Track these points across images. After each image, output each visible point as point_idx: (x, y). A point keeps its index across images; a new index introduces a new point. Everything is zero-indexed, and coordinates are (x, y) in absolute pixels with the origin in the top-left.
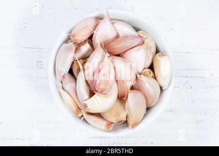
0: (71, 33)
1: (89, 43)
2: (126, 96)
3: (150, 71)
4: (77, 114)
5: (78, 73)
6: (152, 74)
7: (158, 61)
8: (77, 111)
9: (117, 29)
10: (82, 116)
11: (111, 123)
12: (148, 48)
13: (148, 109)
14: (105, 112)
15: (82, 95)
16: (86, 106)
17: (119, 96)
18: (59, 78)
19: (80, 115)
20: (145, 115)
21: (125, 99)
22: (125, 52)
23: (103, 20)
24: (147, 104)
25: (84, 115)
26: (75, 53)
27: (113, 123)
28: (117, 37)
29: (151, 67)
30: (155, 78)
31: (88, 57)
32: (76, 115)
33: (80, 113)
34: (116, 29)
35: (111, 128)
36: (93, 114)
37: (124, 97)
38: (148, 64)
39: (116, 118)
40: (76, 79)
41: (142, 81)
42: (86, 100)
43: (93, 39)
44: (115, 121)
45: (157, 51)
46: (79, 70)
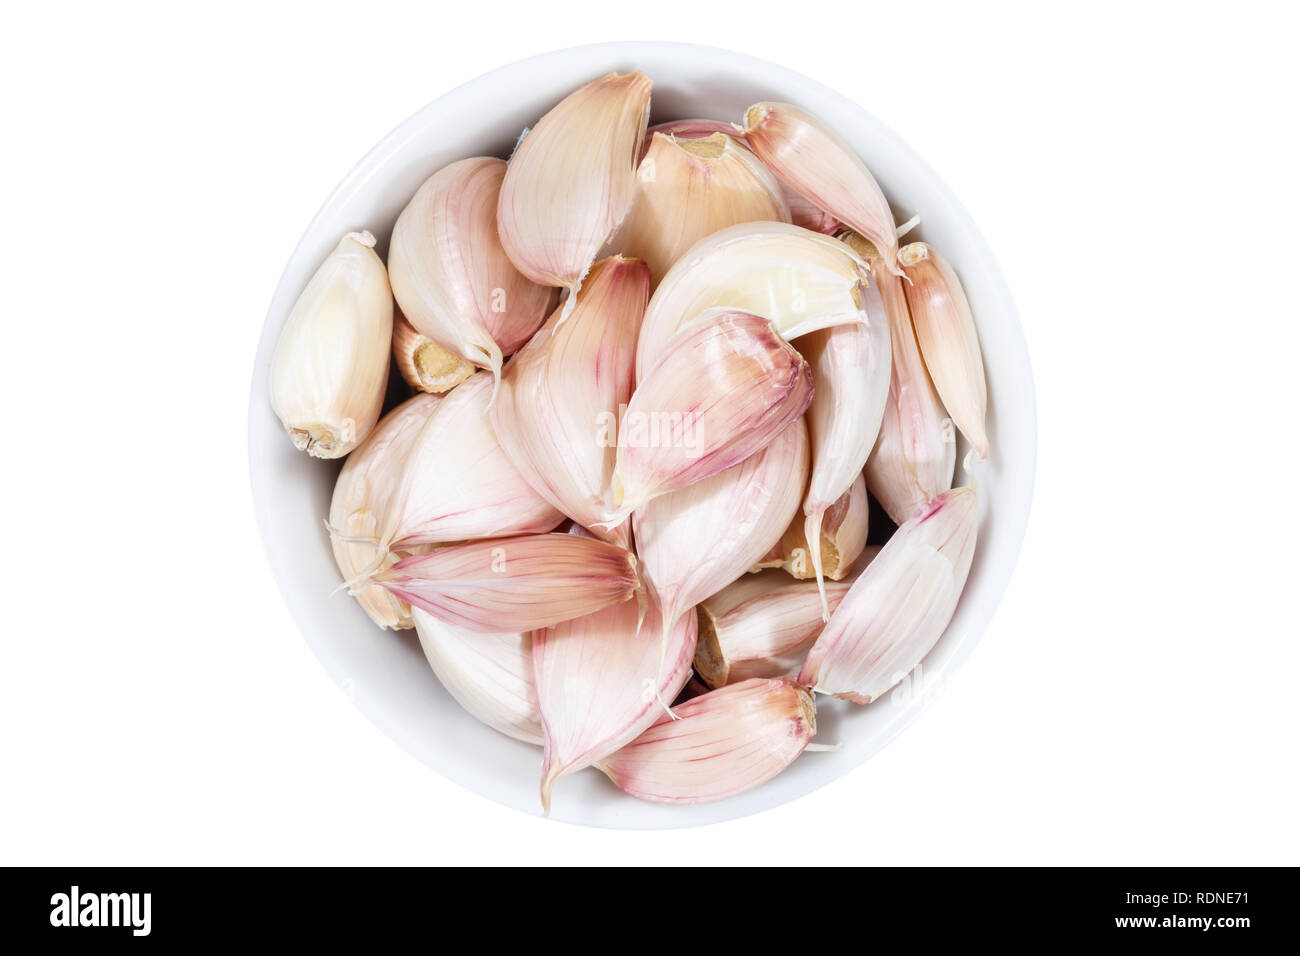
0: (804, 755)
1: (718, 660)
2: (609, 272)
3: (412, 370)
4: (931, 261)
5: (844, 501)
6: (410, 346)
7: (345, 411)
8: (925, 281)
9: (518, 684)
10: (904, 241)
11: (748, 142)
12: (380, 508)
13: (502, 150)
14: (764, 217)
15: (863, 361)
16: (864, 294)
17: (645, 284)
18: (966, 507)
19: (917, 249)
20: (532, 121)
21: (619, 259)
22: (524, 534)
23: (587, 764)
24: (500, 178)
25: (893, 241)
26: (819, 628)
27: (735, 137)
28: (536, 638)
29: (398, 391)
30: (399, 320)
31: (747, 577)
32: (942, 261)
33: (909, 262)
34: (532, 684)
35: (761, 110)
36: (841, 231)
37: (620, 269)
38: (409, 417)
39: (712, 161)
40: (868, 473)
41: (484, 325)
42: (854, 327)
43: (684, 673)
44: (719, 147)
45: (333, 469)
46: (832, 519)
